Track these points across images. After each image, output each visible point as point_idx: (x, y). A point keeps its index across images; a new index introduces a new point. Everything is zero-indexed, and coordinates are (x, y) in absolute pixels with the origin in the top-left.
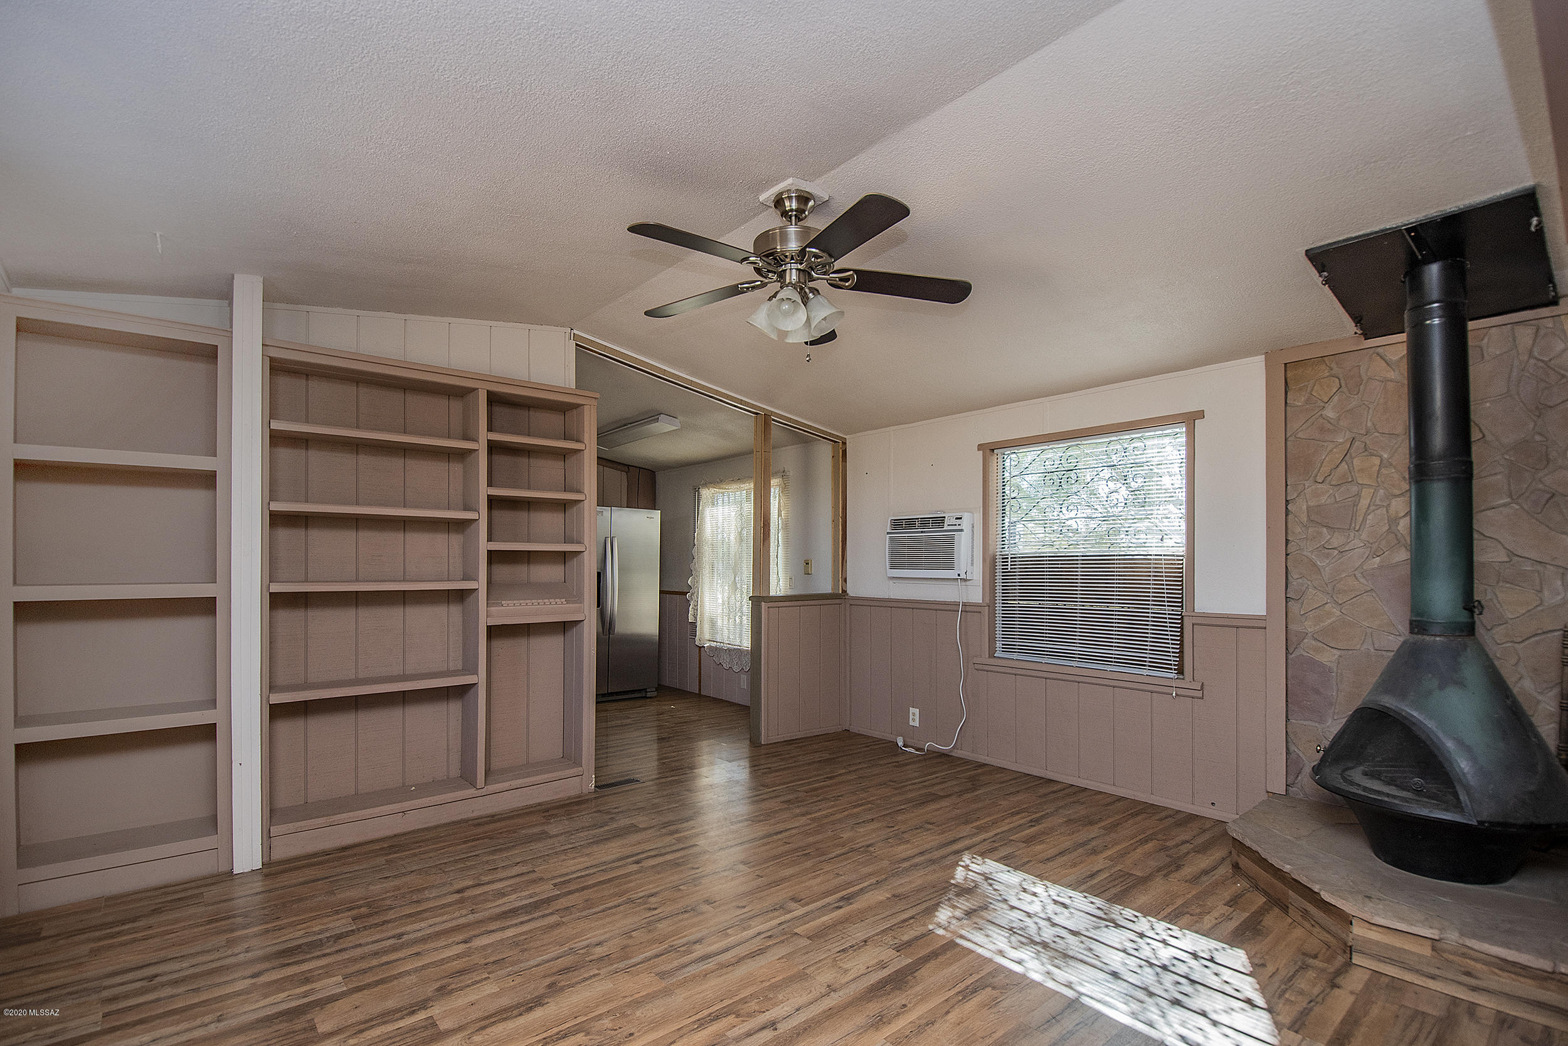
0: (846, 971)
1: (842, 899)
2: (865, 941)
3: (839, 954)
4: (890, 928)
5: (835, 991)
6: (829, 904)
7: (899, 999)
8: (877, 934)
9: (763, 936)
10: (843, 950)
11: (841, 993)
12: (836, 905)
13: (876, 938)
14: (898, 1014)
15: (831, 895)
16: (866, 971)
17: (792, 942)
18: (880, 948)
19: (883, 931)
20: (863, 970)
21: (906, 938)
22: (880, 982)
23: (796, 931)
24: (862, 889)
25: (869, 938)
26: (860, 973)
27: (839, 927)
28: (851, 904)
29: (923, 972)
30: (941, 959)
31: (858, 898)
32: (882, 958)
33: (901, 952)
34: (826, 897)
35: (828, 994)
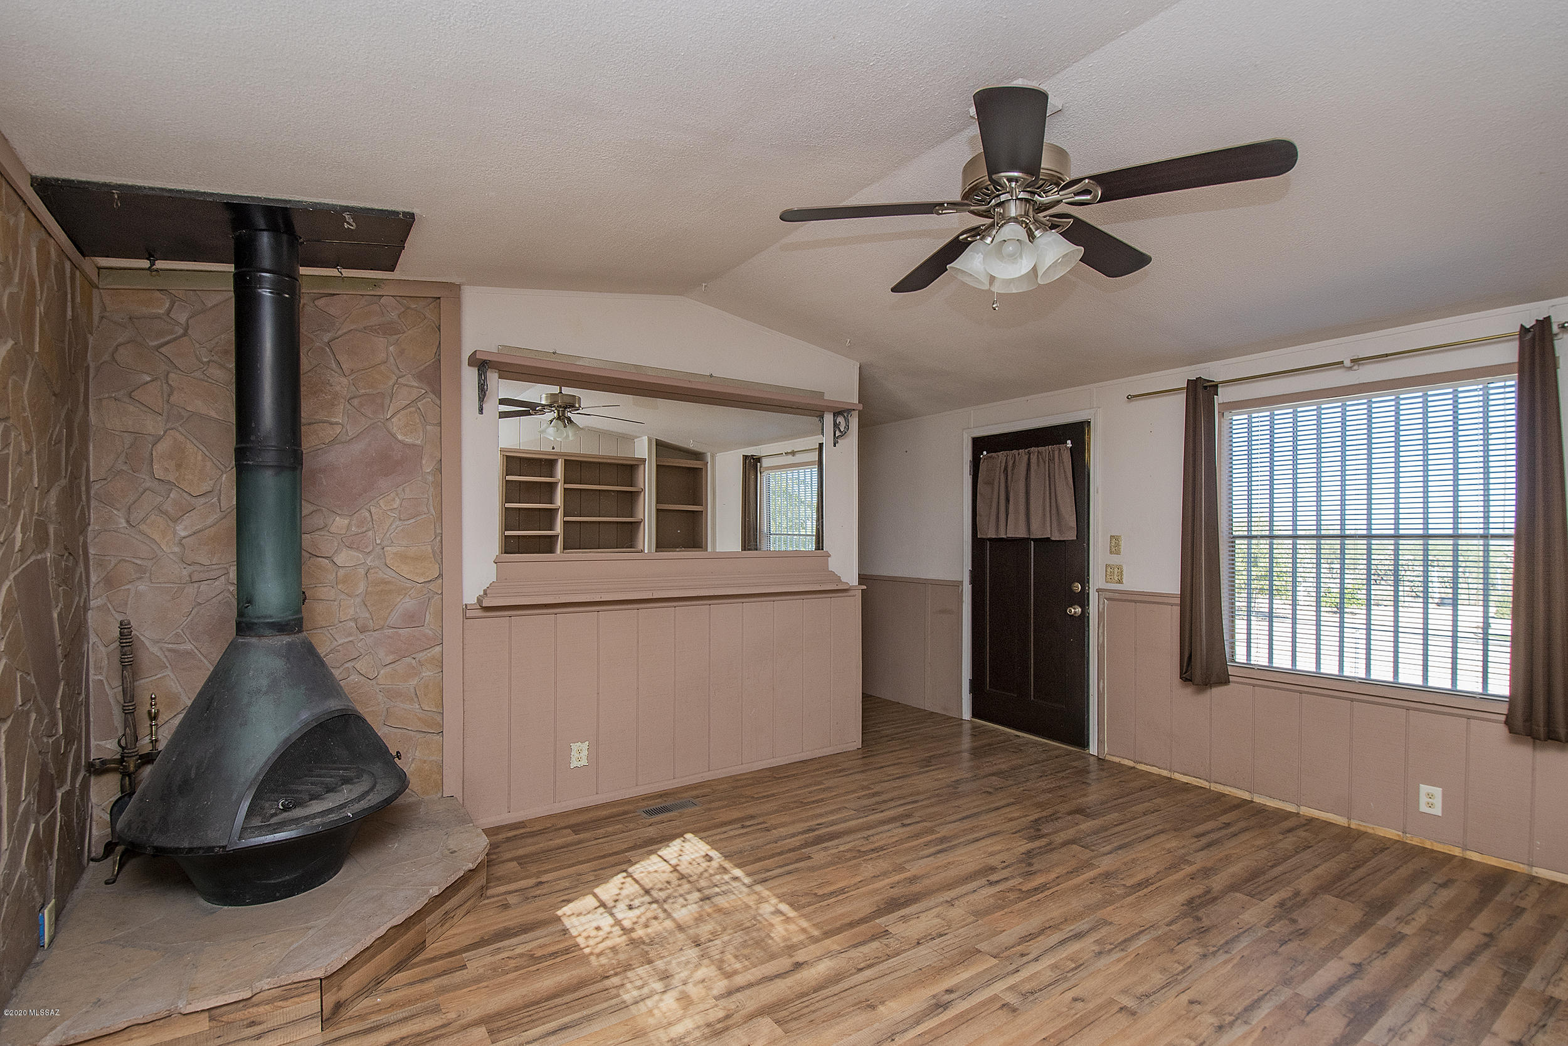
0: (938, 916)
1: (945, 1006)
2: (918, 943)
3: (946, 932)
4: (889, 957)
5: (947, 901)
6: (963, 998)
7: (895, 892)
8: (905, 951)
9: (1031, 957)
10: (941, 935)
11: (942, 899)
12: (953, 996)
13: (907, 947)
14: (898, 883)
15: (962, 1014)
16: (921, 914)
17: (996, 948)
18: (904, 936)
19: (898, 954)
20: (923, 916)
21: (875, 944)
22: (908, 906)
23: (995, 961)
24: (918, 1023)
25: (914, 947)
26: (926, 913)
27: (947, 962)
28: (934, 996)
29: (868, 910)
30: (847, 920)
31: (925, 1006)
32: (904, 925)
33: (884, 930)
34: (968, 1011)
35: (952, 899)
